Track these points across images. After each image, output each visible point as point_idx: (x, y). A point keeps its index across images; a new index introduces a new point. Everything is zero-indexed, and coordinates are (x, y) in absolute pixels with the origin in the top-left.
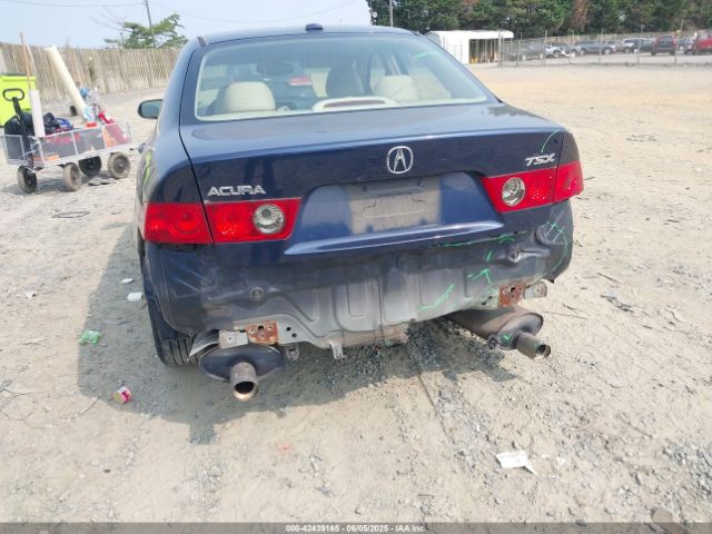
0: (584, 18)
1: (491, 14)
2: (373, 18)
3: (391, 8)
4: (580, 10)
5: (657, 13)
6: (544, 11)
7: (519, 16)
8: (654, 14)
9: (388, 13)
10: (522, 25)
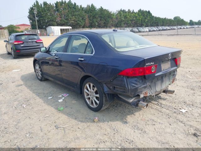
0: (88, 24)
1: (65, 22)
2: (30, 22)
3: (36, 20)
4: (87, 22)
5: (104, 23)
6: (79, 22)
7: (72, 23)
8: (104, 24)
9: (35, 21)
10: (73, 25)
